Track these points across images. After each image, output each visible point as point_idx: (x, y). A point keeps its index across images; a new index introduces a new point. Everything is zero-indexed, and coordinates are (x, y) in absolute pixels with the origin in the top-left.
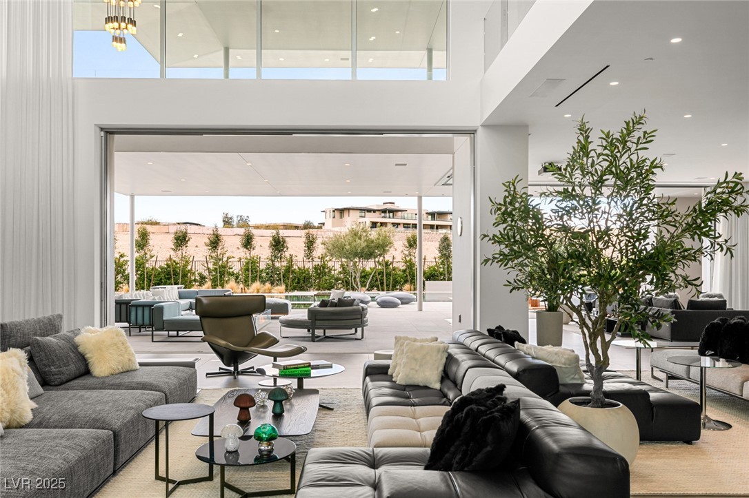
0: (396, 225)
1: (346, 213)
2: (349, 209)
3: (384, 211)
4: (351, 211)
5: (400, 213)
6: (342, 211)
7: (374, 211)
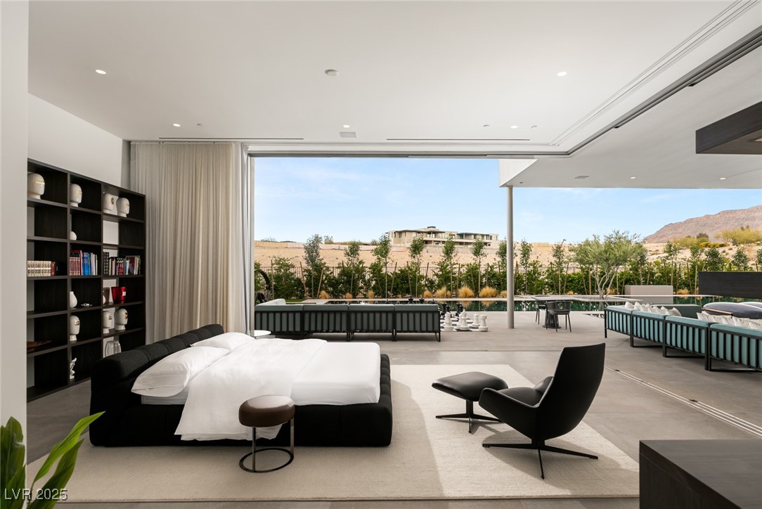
0: (438, 242)
1: (403, 234)
2: (405, 231)
3: (429, 233)
4: (407, 233)
5: (440, 234)
6: (400, 233)
7: (423, 232)
